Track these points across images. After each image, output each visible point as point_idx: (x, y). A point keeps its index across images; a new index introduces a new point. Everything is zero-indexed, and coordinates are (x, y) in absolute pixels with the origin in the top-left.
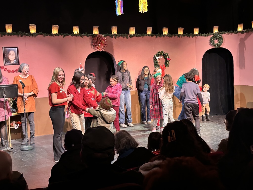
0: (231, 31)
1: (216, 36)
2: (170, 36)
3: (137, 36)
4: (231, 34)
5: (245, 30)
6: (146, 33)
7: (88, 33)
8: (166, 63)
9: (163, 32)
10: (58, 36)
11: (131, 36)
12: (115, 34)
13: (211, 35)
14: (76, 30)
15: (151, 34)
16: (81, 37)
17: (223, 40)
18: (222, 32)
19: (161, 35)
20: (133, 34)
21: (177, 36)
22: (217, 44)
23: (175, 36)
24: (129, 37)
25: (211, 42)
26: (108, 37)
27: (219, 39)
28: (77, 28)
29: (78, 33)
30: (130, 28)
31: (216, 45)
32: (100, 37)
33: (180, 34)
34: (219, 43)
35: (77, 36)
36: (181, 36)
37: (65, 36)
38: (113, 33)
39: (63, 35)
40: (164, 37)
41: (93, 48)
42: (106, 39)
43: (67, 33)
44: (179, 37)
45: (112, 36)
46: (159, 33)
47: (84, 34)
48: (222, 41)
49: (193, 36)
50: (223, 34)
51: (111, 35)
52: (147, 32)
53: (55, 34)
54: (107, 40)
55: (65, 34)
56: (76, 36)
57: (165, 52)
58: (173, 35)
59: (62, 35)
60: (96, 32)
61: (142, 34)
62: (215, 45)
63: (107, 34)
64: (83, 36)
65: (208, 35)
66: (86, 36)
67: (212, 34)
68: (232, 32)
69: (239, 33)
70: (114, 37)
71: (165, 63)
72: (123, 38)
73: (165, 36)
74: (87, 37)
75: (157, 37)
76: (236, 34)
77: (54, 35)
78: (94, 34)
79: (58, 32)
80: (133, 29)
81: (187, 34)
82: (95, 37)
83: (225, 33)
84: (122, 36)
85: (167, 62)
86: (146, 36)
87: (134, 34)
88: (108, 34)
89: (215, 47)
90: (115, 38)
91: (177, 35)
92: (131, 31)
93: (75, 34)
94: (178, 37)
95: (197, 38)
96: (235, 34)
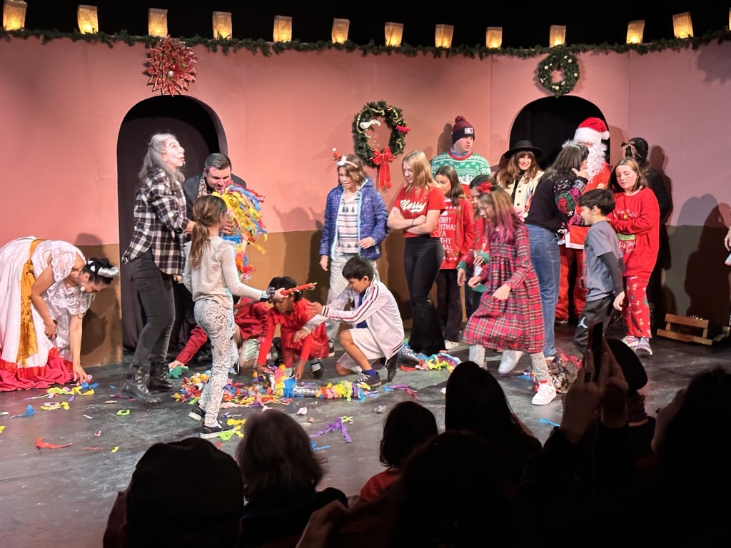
0: (606, 43)
1: (556, 59)
2: (408, 53)
3: (298, 49)
4: (607, 54)
5: (650, 42)
6: (331, 40)
7: (132, 33)
8: (393, 141)
9: (387, 37)
10: (25, 37)
11: (280, 47)
12: (224, 37)
13: (541, 53)
14: (88, 19)
15: (346, 42)
16: (106, 44)
17: (578, 73)
18: (576, 44)
19: (380, 46)
20: (285, 41)
21: (433, 52)
22: (559, 85)
23: (425, 54)
24: (271, 49)
25: (541, 76)
26: (201, 47)
27: (565, 68)
28: (93, 12)
29: (97, 30)
30: (276, 21)
31: (557, 88)
32: (173, 47)
33: (441, 48)
34: (568, 83)
35: (93, 41)
36: (444, 53)
37: (47, 39)
38: (216, 35)
39: (42, 37)
40: (389, 54)
41: (149, 84)
42: (192, 55)
43: (55, 30)
44: (439, 57)
45: (216, 43)
46: (373, 41)
47: (116, 33)
48: (576, 75)
49: (484, 54)
50: (579, 52)
51: (212, 43)
52: (332, 34)
53: (12, 32)
54: (196, 59)
55: (49, 33)
56: (89, 42)
57: (391, 104)
58: (420, 49)
59: (38, 36)
60: (158, 28)
61: (315, 42)
62: (554, 87)
63: (197, 37)
64: (114, 40)
65: (532, 55)
66: (122, 43)
67: (545, 49)
68: (608, 46)
69: (631, 51)
70: (219, 48)
71: (391, 140)
72: (250, 53)
73: (393, 52)
74: (127, 45)
75: (365, 54)
76: (621, 53)
77: (10, 35)
78: (152, 37)
79: (23, 26)
80: (287, 24)
81: (465, 47)
82: (154, 45)
83: (585, 51)
84: (247, 45)
85: (398, 137)
86: (330, 47)
87: (290, 41)
88: (200, 38)
89: (553, 94)
90: (225, 51)
91: (432, 48)
92: (280, 29)
93: (83, 32)
94: (435, 58)
95: (497, 60)
96: (619, 55)
